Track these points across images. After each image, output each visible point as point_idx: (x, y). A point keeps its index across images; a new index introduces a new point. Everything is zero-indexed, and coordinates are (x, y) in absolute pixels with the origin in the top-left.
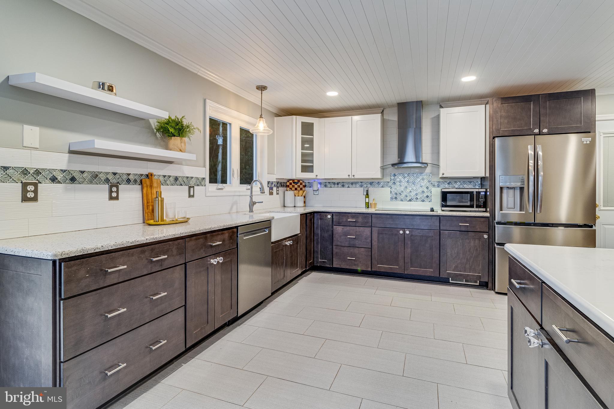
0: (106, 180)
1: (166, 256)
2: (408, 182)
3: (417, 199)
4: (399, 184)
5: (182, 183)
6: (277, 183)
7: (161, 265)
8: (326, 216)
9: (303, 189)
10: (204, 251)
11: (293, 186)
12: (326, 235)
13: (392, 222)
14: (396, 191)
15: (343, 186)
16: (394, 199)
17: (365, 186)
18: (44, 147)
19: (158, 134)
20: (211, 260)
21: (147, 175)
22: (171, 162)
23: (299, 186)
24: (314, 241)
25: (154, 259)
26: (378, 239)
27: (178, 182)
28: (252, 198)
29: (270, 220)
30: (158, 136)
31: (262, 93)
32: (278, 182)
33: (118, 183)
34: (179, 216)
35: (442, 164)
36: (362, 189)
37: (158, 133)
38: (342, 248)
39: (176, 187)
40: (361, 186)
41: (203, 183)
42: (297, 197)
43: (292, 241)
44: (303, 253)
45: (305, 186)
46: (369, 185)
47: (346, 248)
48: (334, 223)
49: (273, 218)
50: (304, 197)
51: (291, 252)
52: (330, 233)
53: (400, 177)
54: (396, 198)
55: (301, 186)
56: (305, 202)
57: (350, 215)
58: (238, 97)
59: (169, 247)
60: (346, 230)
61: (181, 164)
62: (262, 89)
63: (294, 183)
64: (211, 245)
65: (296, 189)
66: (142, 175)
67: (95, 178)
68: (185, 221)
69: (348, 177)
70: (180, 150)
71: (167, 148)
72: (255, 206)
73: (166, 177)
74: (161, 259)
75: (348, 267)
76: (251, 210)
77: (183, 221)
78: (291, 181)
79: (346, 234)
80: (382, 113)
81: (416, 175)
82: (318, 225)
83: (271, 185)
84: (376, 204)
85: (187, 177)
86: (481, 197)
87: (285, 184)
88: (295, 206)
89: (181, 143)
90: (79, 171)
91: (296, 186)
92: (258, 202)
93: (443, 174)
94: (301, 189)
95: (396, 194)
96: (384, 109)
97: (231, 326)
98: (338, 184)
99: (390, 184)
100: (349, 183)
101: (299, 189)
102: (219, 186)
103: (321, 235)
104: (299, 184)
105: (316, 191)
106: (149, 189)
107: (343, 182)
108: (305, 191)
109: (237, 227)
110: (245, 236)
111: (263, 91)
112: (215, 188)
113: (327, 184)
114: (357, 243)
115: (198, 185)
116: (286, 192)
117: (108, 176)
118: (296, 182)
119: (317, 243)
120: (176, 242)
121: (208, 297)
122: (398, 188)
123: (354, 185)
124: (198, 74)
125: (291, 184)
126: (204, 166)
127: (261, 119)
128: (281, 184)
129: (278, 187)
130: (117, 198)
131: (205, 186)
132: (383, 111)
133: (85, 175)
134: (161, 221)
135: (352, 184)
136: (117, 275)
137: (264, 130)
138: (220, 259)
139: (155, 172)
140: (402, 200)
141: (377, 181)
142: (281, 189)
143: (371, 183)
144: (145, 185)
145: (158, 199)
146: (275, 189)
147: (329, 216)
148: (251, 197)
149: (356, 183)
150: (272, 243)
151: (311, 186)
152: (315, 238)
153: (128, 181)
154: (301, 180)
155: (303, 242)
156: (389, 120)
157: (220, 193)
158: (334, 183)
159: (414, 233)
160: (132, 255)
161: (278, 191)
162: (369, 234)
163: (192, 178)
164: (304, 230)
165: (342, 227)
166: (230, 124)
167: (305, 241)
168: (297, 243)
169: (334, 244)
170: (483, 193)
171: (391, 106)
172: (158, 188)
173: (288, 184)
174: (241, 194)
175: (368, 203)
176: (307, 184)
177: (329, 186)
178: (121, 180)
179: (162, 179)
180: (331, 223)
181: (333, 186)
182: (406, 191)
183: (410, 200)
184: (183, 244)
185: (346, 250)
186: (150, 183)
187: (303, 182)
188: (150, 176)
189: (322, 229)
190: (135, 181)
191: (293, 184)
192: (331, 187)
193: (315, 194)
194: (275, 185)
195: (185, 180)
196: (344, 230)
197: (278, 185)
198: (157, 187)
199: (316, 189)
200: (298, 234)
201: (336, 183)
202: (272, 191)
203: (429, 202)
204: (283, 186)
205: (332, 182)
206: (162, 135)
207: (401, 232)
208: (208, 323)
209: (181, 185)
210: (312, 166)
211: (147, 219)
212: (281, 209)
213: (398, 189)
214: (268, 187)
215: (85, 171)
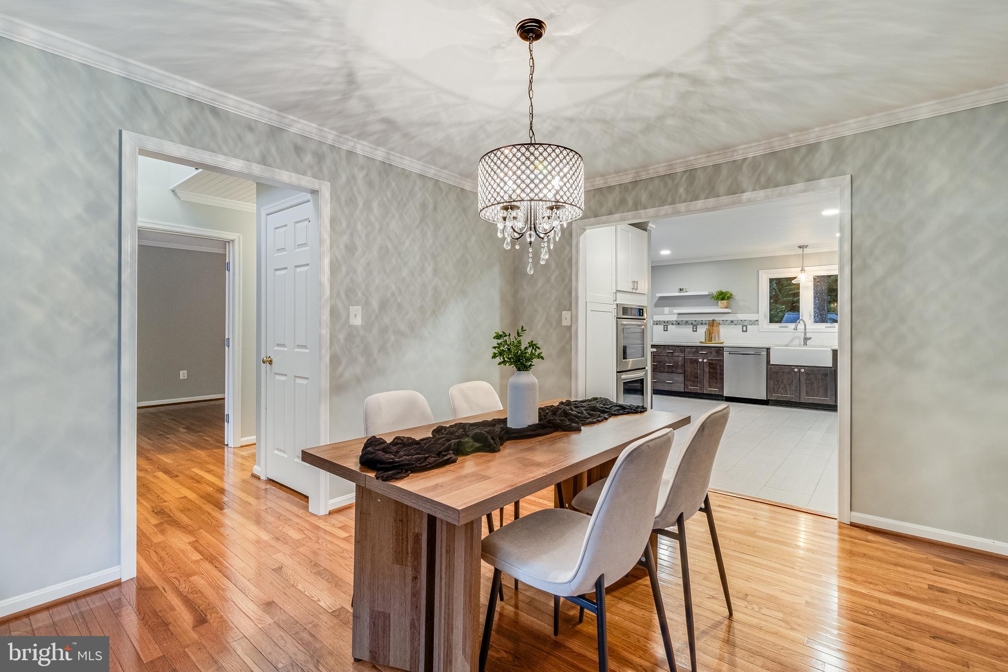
0: (691, 324)
20: (699, 359)
21: (713, 321)
27: (733, 324)
33: (697, 325)
39: (731, 326)
62: (804, 248)
66: (710, 321)
67: (687, 323)
73: (724, 321)
76: (805, 344)
85: (741, 320)
90: (681, 321)
102: (781, 325)
115: (751, 325)
126: (758, 313)
130: (695, 331)
131: (758, 325)
138: (705, 360)
139: (716, 319)
144: (711, 325)
148: (805, 334)
153: (702, 324)
163: (746, 320)
168: (826, 375)
172: (718, 327)
178: (698, 323)
179: (721, 322)
186: (714, 325)
190: (705, 324)
195: (739, 322)
209: (736, 325)
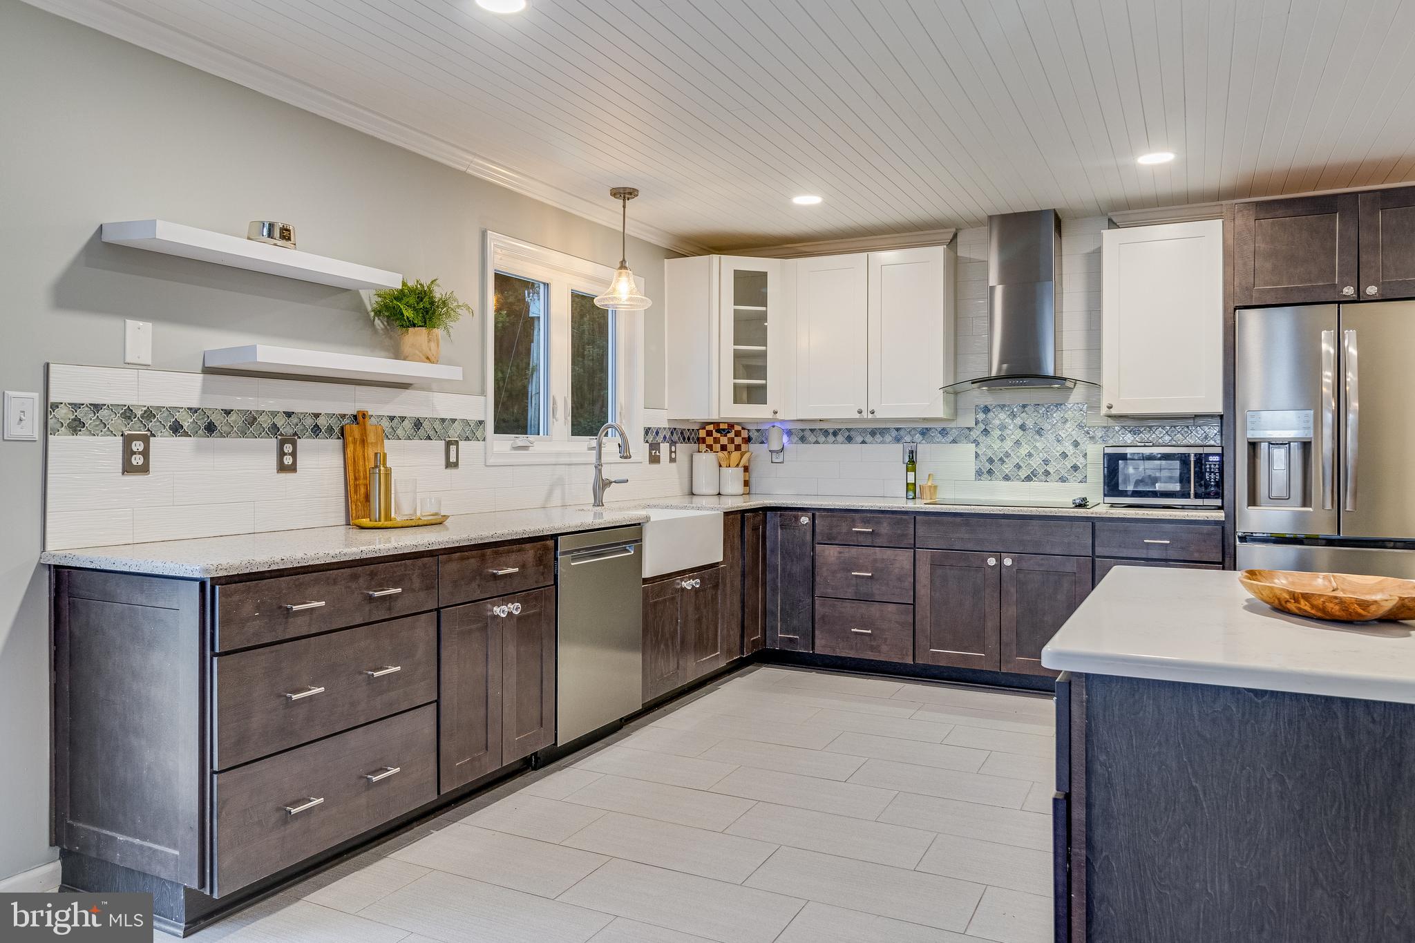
0: (272, 428)
1: (400, 590)
2: (1023, 427)
3: (1047, 473)
4: (1000, 433)
5: (432, 433)
6: (672, 433)
7: (390, 609)
8: (797, 519)
9: (744, 447)
10: (479, 586)
11: (716, 440)
12: (797, 569)
13: (967, 536)
14: (990, 454)
15: (849, 439)
16: (986, 476)
17: (908, 439)
18: (160, 364)
19: (377, 321)
20: (495, 609)
21: (355, 417)
22: (404, 386)
23: (732, 441)
24: (764, 584)
25: (377, 594)
26: (931, 582)
27: (421, 432)
28: (600, 471)
29: (639, 524)
30: (379, 325)
31: (624, 207)
32: (675, 429)
33: (295, 434)
34: (424, 511)
35: (1107, 379)
36: (900, 446)
37: (379, 319)
38: (836, 603)
39: (416, 442)
40: (898, 440)
41: (478, 434)
42: (724, 470)
43: (698, 581)
44: (733, 615)
45: (748, 440)
46: (918, 437)
47: (848, 604)
48: (818, 538)
49: (648, 519)
50: (746, 469)
51: (697, 608)
52: (808, 562)
53: (1002, 416)
54: (990, 472)
55: (738, 440)
56: (746, 483)
57: (857, 516)
58: (565, 217)
59: (406, 570)
60: (847, 555)
61: (429, 389)
62: (624, 197)
63: (718, 431)
64: (494, 574)
65: (724, 448)
66: (343, 416)
67: (252, 424)
68: (437, 522)
69: (858, 416)
70: (428, 358)
71: (397, 354)
72: (607, 490)
73: (396, 421)
74: (390, 596)
75: (851, 654)
76: (598, 502)
77: (434, 522)
78: (710, 427)
79: (848, 566)
80: (953, 242)
81: (1044, 409)
82: (775, 542)
83: (654, 438)
84: (935, 487)
85: (443, 420)
86: (1210, 468)
87: (695, 435)
88: (719, 494)
89: (429, 341)
90: (222, 410)
91: (724, 440)
92: (615, 482)
93: (1110, 407)
94: (738, 448)
95: (991, 461)
96: (956, 229)
97: (542, 770)
98: (835, 434)
99: (975, 434)
100: (864, 430)
101: (731, 447)
102: (517, 440)
103: (783, 570)
104: (732, 435)
105: (777, 452)
106: (359, 448)
107: (849, 430)
108: (746, 452)
109: (555, 537)
110: (574, 559)
111: (628, 199)
112: (509, 447)
113: (807, 434)
114: (877, 590)
115: (467, 439)
116: (697, 457)
117: (275, 420)
118: (724, 430)
119: (774, 590)
120: (419, 562)
121: (487, 690)
122: (994, 445)
123: (878, 436)
124: (470, 171)
125: (709, 433)
126: (483, 393)
127: (623, 271)
128: (682, 433)
129: (673, 443)
130: (293, 468)
131: (484, 440)
132: (955, 236)
133: (233, 417)
134: (386, 520)
135: (873, 433)
136: (306, 618)
137: (630, 299)
138: (515, 608)
139: (372, 410)
140: (1007, 478)
141: (939, 426)
142: (683, 449)
143: (924, 432)
144: (350, 439)
145: (380, 470)
146: (665, 447)
147: (805, 520)
148: (599, 467)
149: (883, 432)
150: (645, 581)
151: (763, 439)
152: (769, 577)
153: (316, 430)
154: (738, 424)
155: (732, 586)
156: (971, 261)
157: (522, 457)
158: (826, 433)
159: (1024, 565)
160: (335, 582)
161: (675, 452)
162: (908, 565)
163: (454, 421)
164: (737, 554)
165: (838, 548)
166: (547, 285)
167: (738, 582)
168: (716, 586)
169: (817, 593)
170: (1217, 458)
171: (975, 223)
172: (379, 446)
173: (702, 434)
174: (575, 460)
175: (915, 484)
176: (754, 435)
177: (812, 438)
178: (302, 428)
179: (385, 424)
180: (809, 537)
181: (822, 439)
182: (1018, 454)
183: (1028, 479)
184: (434, 568)
185: (848, 608)
186: (362, 435)
187: (743, 429)
188: (360, 418)
189: (787, 555)
190: (330, 430)
191: (715, 434)
192: (817, 442)
193: (774, 460)
194: (665, 437)
195: (437, 425)
196: (842, 555)
197: (675, 437)
198: (376, 443)
199: (776, 447)
200: (718, 563)
201: (832, 431)
202: (658, 454)
203: (1081, 482)
204: (689, 439)
205: (821, 430)
206: (386, 323)
207: (992, 561)
208: (487, 750)
209: (429, 438)
210: (764, 387)
211: (354, 515)
212: (686, 501)
213: (996, 447)
214: (647, 442)
215: (232, 410)
